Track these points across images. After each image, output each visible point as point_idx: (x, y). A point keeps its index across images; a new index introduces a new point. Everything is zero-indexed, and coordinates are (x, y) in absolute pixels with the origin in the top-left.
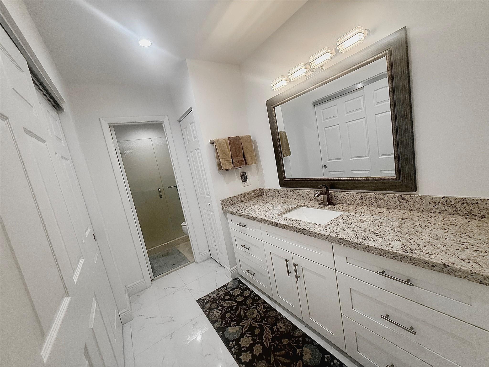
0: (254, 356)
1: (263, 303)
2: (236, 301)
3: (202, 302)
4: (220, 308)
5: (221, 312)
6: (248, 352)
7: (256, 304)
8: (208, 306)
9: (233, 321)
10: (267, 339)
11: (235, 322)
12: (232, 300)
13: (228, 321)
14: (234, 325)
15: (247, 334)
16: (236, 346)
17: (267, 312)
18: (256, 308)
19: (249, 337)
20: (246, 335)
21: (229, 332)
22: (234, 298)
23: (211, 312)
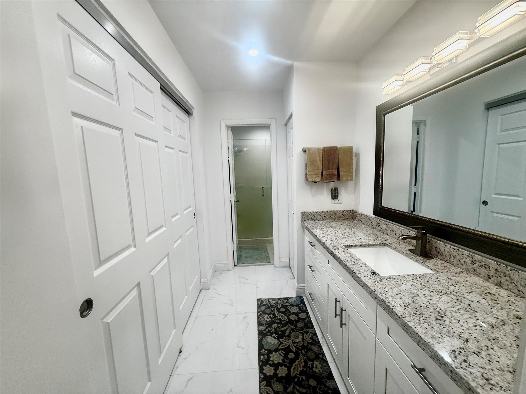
0: (275, 375)
1: (312, 333)
2: (288, 318)
3: (260, 303)
4: (271, 315)
5: (270, 319)
6: (273, 368)
7: (305, 331)
8: (263, 308)
9: (276, 334)
10: (296, 368)
11: (277, 336)
12: (285, 314)
13: (272, 330)
14: (275, 337)
15: (281, 352)
16: (266, 356)
17: (311, 344)
18: (303, 334)
19: (281, 355)
20: (279, 352)
21: (267, 340)
22: (289, 314)
23: (263, 315)
